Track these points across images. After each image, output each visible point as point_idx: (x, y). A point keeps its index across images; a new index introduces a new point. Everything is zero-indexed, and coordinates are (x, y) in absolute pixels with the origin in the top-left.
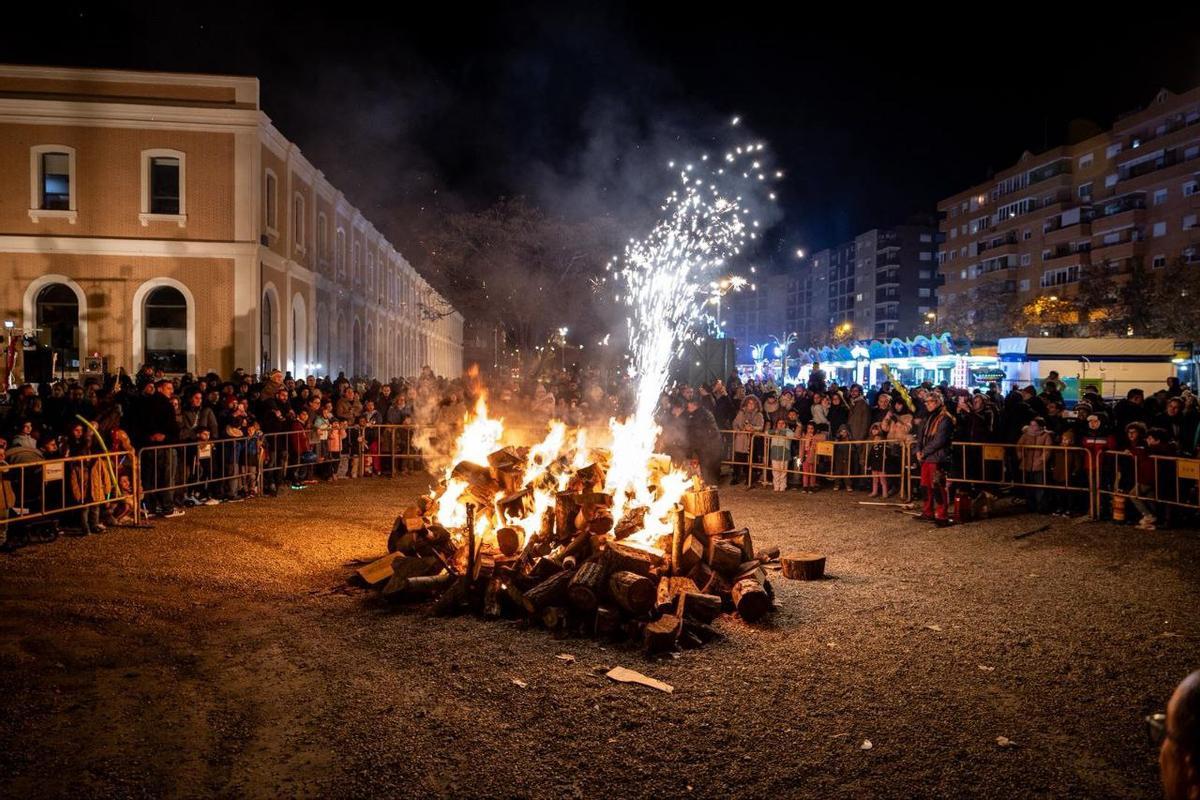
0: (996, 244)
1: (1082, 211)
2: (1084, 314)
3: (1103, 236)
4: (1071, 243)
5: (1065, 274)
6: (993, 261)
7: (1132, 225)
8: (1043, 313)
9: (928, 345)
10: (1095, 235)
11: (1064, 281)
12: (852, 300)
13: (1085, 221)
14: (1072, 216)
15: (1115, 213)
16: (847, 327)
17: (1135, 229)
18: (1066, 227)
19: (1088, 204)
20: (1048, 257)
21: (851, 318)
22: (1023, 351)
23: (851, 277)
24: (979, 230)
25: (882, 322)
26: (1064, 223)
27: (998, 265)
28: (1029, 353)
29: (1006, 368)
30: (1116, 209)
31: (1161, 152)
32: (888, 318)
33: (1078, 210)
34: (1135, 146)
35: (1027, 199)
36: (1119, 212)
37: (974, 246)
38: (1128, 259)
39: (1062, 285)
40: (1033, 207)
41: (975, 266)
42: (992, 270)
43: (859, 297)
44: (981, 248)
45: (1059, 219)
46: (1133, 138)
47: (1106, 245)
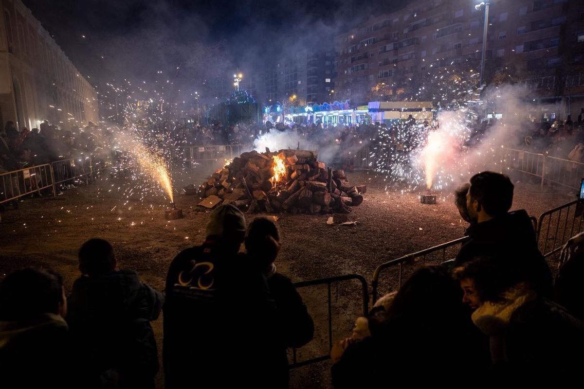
0: (359, 59)
1: (395, 44)
2: (395, 90)
3: (402, 56)
4: (390, 59)
5: (387, 73)
6: (358, 66)
7: (413, 52)
8: (379, 90)
9: (340, 105)
10: (400, 55)
11: (387, 76)
12: (296, 83)
13: (396, 49)
14: (390, 47)
15: (407, 45)
16: (294, 97)
17: (414, 53)
18: (388, 51)
19: (397, 41)
20: (380, 65)
21: (296, 92)
22: (378, 108)
23: (295, 73)
24: (352, 51)
25: (310, 94)
26: (387, 50)
27: (360, 68)
28: (381, 108)
29: (372, 115)
30: (408, 44)
31: (425, 19)
32: (313, 93)
33: (392, 44)
34: (415, 16)
35: (372, 38)
36: (409, 45)
37: (350, 59)
38: (411, 67)
39: (386, 78)
40: (375, 42)
41: (350, 68)
42: (358, 70)
43: (300, 82)
44: (353, 60)
45: (385, 47)
46: (414, 12)
47: (403, 60)
